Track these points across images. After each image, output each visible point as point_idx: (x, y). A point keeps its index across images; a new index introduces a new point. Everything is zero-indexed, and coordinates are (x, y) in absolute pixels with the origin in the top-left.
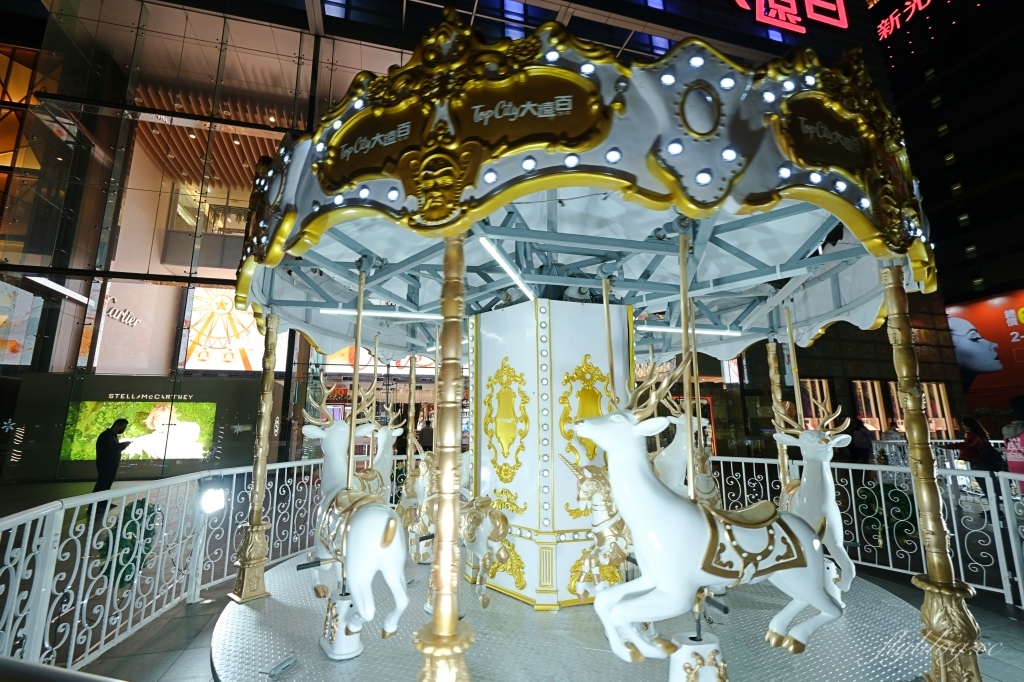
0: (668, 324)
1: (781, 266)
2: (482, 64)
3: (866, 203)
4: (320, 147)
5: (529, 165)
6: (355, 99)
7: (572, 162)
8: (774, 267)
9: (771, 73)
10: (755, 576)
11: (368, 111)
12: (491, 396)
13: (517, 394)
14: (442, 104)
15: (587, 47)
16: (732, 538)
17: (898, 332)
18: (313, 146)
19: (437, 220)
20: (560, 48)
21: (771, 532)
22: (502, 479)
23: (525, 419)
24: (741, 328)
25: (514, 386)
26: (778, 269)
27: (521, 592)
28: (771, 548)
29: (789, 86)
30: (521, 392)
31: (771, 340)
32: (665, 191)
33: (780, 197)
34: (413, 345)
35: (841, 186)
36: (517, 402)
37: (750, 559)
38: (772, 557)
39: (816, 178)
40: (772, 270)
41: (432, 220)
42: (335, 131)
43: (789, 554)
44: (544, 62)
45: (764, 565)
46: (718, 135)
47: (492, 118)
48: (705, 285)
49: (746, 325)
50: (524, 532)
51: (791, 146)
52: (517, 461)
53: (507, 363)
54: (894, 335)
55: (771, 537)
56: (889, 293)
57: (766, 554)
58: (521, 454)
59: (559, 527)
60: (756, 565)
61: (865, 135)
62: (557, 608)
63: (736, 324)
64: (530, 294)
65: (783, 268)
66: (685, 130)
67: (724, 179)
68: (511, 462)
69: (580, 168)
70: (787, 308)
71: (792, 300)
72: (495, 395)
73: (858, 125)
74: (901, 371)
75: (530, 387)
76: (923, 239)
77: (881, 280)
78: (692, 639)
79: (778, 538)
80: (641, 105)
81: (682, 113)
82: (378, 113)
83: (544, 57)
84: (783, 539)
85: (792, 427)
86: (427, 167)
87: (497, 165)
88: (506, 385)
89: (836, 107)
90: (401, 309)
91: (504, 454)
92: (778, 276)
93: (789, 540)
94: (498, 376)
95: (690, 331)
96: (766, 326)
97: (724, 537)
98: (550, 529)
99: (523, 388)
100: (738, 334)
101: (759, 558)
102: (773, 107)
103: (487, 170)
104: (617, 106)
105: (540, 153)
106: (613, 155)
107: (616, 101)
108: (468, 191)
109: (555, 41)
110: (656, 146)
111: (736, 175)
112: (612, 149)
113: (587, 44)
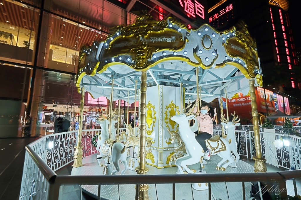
0: (193, 92)
1: (225, 78)
2: (152, 26)
4: (106, 44)
5: (165, 54)
6: (117, 32)
7: (175, 54)
8: (223, 79)
9: (224, 33)
10: (214, 153)
11: (121, 36)
14: (142, 36)
15: (180, 24)
18: (104, 44)
19: (141, 67)
20: (173, 24)
21: (218, 142)
22: (148, 134)
23: (155, 118)
24: (213, 94)
25: (152, 109)
26: (224, 79)
27: (153, 164)
28: (218, 146)
29: (229, 36)
30: (154, 111)
33: (225, 64)
34: (119, 96)
35: (240, 62)
36: (153, 113)
37: (214, 149)
38: (219, 148)
39: (234, 60)
40: (223, 80)
41: (139, 67)
42: (111, 41)
43: (222, 148)
44: (169, 27)
45: (216, 150)
46: (211, 49)
47: (155, 41)
48: (204, 83)
49: (214, 93)
50: (154, 148)
51: (228, 51)
53: (150, 103)
56: (251, 87)
57: (217, 148)
58: (154, 127)
59: (164, 147)
60: (215, 151)
61: (246, 48)
62: (163, 168)
63: (212, 93)
64: (157, 84)
65: (225, 79)
66: (203, 47)
67: (212, 60)
68: (151, 130)
69: (177, 56)
70: (226, 89)
71: (227, 87)
73: (245, 46)
74: (253, 107)
75: (157, 109)
76: (260, 74)
77: (249, 84)
78: (200, 172)
79: (220, 144)
80: (192, 39)
81: (203, 43)
82: (124, 37)
83: (169, 26)
84: (221, 144)
85: (225, 121)
86: (138, 53)
87: (156, 54)
88: (149, 109)
89: (240, 41)
90: (120, 87)
91: (149, 127)
92: (224, 81)
93: (222, 144)
94: (147, 106)
95: (199, 94)
96: (220, 93)
98: (162, 147)
99: (154, 109)
100: (212, 95)
101: (216, 149)
102: (224, 42)
103: (154, 55)
104: (187, 40)
105: (167, 51)
106: (186, 53)
107: (185, 38)
108: (149, 59)
109: (171, 22)
110: (195, 51)
111: (215, 59)
112: (185, 51)
113: (180, 23)
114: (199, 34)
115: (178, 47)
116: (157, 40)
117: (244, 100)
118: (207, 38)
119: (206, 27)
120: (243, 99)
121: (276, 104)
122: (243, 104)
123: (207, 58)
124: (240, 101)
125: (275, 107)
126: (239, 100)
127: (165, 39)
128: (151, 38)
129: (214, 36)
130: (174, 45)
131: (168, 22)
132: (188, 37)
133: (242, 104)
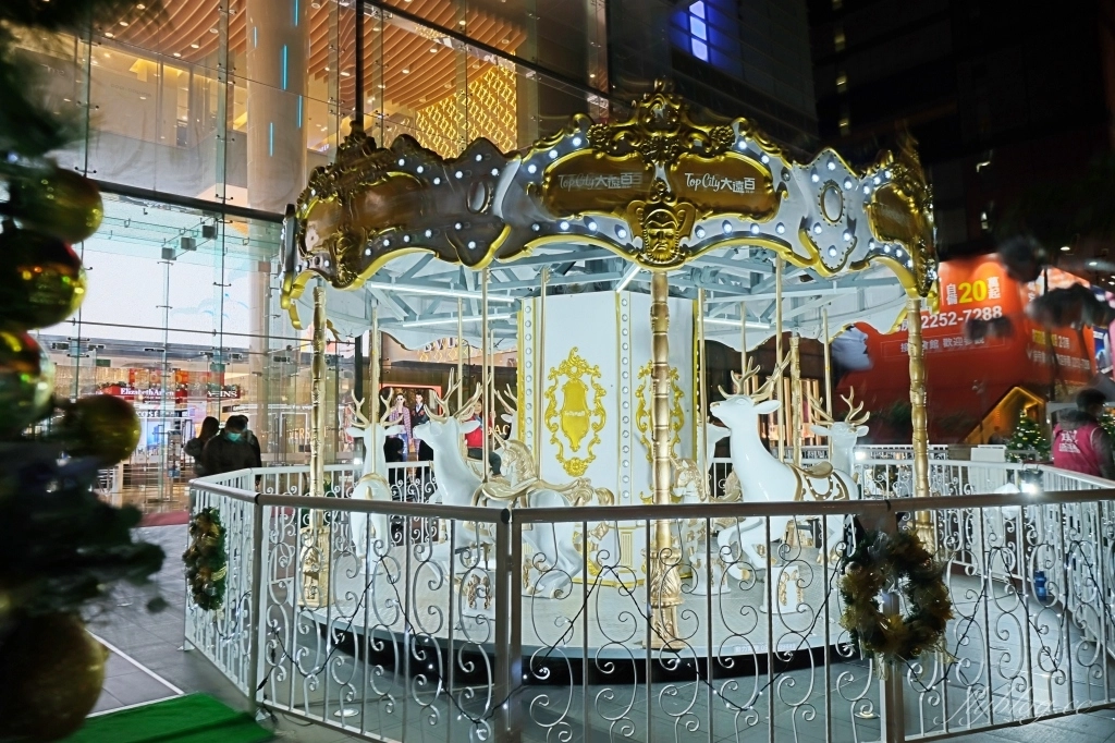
2: (691, 140)
3: (910, 264)
4: (532, 169)
5: (728, 228)
6: (573, 135)
7: (756, 230)
9: (869, 172)
11: (588, 153)
12: (554, 388)
13: (590, 386)
14: (660, 165)
15: (765, 143)
16: (810, 485)
17: (915, 348)
18: (524, 165)
19: (662, 260)
20: (747, 139)
21: (831, 480)
22: (571, 473)
23: (600, 411)
24: (770, 321)
25: (586, 379)
28: (831, 491)
29: (877, 181)
30: (595, 385)
31: (794, 334)
32: (809, 258)
33: (869, 264)
35: (899, 253)
36: (590, 394)
37: (820, 498)
38: (831, 497)
39: (887, 249)
41: (658, 260)
42: (551, 160)
43: (840, 495)
44: (737, 149)
46: (841, 222)
47: (700, 187)
52: (591, 453)
53: (577, 354)
54: (911, 348)
55: (831, 484)
56: (911, 316)
57: (828, 495)
58: (594, 449)
61: (913, 212)
66: (823, 216)
67: (843, 253)
68: (583, 455)
69: (761, 236)
72: (559, 387)
73: (909, 203)
74: (914, 375)
75: (608, 380)
79: (835, 486)
80: (797, 192)
81: (822, 204)
82: (599, 156)
83: (737, 145)
84: (838, 485)
85: (825, 420)
86: (653, 217)
87: (705, 224)
88: (576, 377)
89: (900, 193)
91: (573, 448)
94: (565, 368)
97: (805, 485)
99: (598, 381)
101: (825, 498)
102: (868, 198)
103: (699, 228)
104: (784, 192)
105: (734, 220)
106: (781, 229)
107: (782, 187)
108: (684, 241)
109: (744, 133)
110: (805, 225)
111: (850, 251)
112: (781, 224)
113: (765, 140)
114: (815, 178)
115: (762, 209)
116: (707, 183)
117: (951, 323)
118: (833, 189)
119: (832, 158)
120: (949, 319)
121: (1100, 343)
122: (947, 342)
123: (833, 247)
124: (933, 325)
125: (1097, 357)
126: (929, 323)
127: (726, 182)
128: (689, 175)
129: (848, 185)
130: (753, 205)
131: (737, 133)
132: (787, 184)
133: (941, 342)
